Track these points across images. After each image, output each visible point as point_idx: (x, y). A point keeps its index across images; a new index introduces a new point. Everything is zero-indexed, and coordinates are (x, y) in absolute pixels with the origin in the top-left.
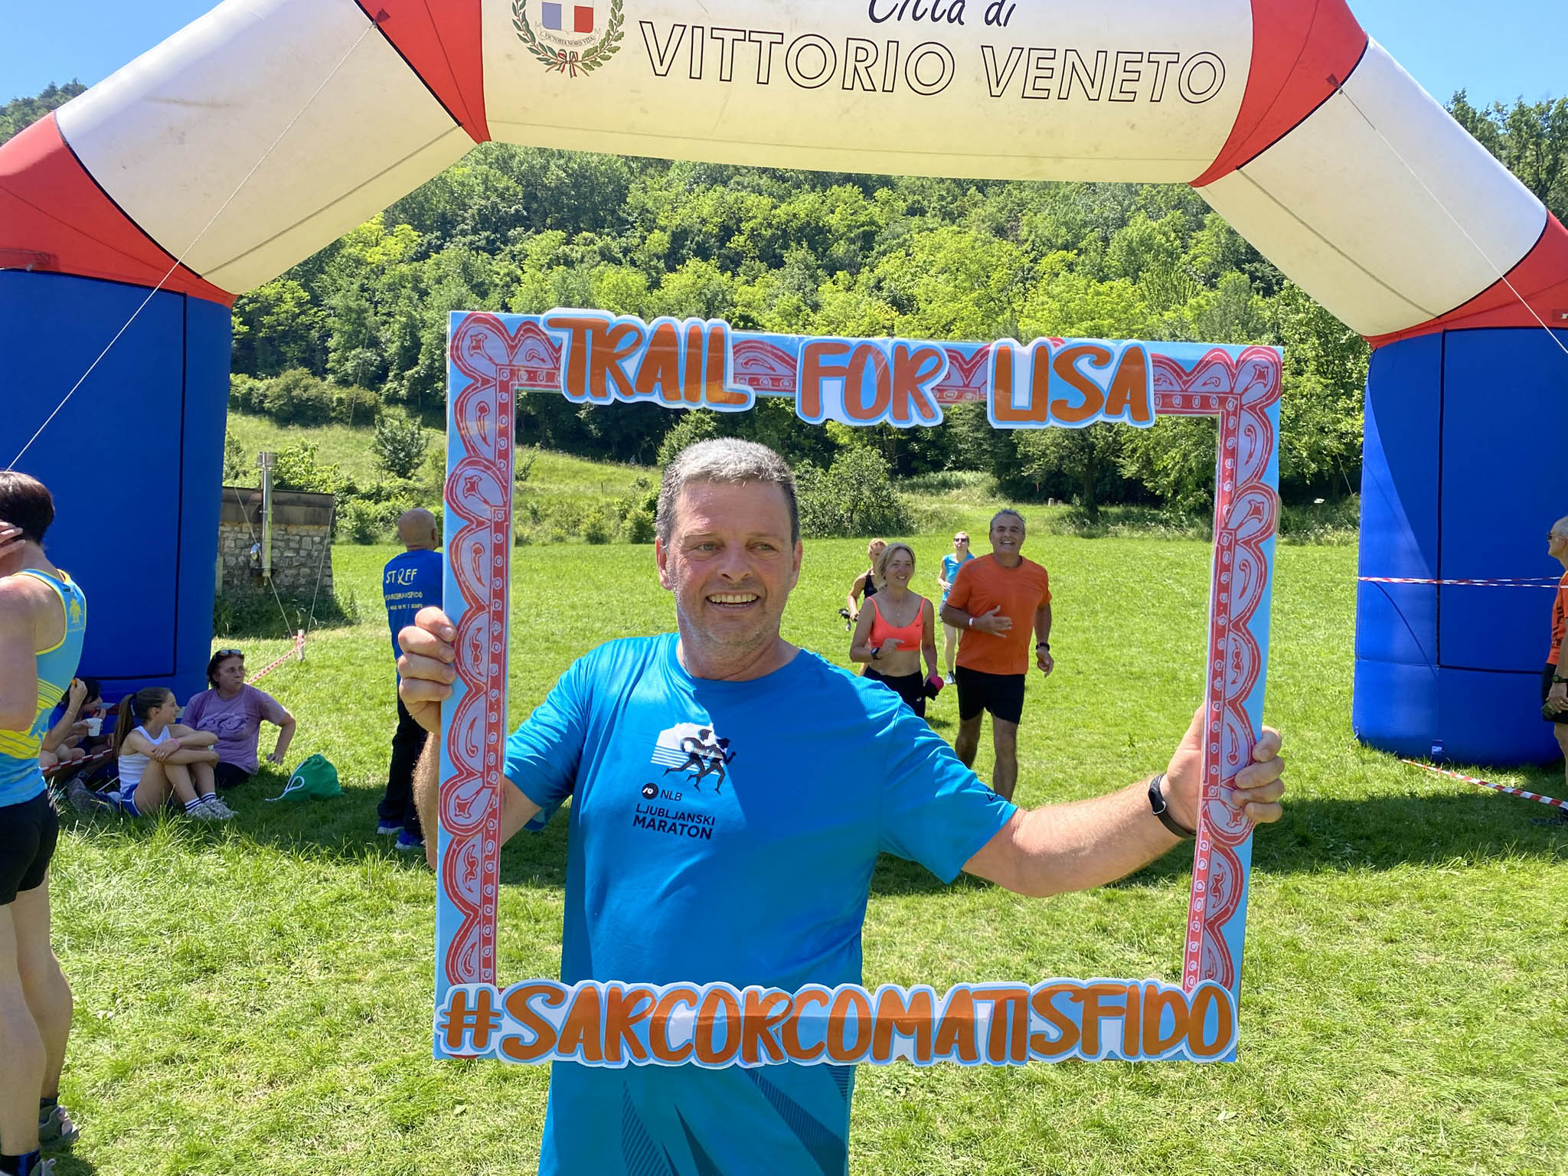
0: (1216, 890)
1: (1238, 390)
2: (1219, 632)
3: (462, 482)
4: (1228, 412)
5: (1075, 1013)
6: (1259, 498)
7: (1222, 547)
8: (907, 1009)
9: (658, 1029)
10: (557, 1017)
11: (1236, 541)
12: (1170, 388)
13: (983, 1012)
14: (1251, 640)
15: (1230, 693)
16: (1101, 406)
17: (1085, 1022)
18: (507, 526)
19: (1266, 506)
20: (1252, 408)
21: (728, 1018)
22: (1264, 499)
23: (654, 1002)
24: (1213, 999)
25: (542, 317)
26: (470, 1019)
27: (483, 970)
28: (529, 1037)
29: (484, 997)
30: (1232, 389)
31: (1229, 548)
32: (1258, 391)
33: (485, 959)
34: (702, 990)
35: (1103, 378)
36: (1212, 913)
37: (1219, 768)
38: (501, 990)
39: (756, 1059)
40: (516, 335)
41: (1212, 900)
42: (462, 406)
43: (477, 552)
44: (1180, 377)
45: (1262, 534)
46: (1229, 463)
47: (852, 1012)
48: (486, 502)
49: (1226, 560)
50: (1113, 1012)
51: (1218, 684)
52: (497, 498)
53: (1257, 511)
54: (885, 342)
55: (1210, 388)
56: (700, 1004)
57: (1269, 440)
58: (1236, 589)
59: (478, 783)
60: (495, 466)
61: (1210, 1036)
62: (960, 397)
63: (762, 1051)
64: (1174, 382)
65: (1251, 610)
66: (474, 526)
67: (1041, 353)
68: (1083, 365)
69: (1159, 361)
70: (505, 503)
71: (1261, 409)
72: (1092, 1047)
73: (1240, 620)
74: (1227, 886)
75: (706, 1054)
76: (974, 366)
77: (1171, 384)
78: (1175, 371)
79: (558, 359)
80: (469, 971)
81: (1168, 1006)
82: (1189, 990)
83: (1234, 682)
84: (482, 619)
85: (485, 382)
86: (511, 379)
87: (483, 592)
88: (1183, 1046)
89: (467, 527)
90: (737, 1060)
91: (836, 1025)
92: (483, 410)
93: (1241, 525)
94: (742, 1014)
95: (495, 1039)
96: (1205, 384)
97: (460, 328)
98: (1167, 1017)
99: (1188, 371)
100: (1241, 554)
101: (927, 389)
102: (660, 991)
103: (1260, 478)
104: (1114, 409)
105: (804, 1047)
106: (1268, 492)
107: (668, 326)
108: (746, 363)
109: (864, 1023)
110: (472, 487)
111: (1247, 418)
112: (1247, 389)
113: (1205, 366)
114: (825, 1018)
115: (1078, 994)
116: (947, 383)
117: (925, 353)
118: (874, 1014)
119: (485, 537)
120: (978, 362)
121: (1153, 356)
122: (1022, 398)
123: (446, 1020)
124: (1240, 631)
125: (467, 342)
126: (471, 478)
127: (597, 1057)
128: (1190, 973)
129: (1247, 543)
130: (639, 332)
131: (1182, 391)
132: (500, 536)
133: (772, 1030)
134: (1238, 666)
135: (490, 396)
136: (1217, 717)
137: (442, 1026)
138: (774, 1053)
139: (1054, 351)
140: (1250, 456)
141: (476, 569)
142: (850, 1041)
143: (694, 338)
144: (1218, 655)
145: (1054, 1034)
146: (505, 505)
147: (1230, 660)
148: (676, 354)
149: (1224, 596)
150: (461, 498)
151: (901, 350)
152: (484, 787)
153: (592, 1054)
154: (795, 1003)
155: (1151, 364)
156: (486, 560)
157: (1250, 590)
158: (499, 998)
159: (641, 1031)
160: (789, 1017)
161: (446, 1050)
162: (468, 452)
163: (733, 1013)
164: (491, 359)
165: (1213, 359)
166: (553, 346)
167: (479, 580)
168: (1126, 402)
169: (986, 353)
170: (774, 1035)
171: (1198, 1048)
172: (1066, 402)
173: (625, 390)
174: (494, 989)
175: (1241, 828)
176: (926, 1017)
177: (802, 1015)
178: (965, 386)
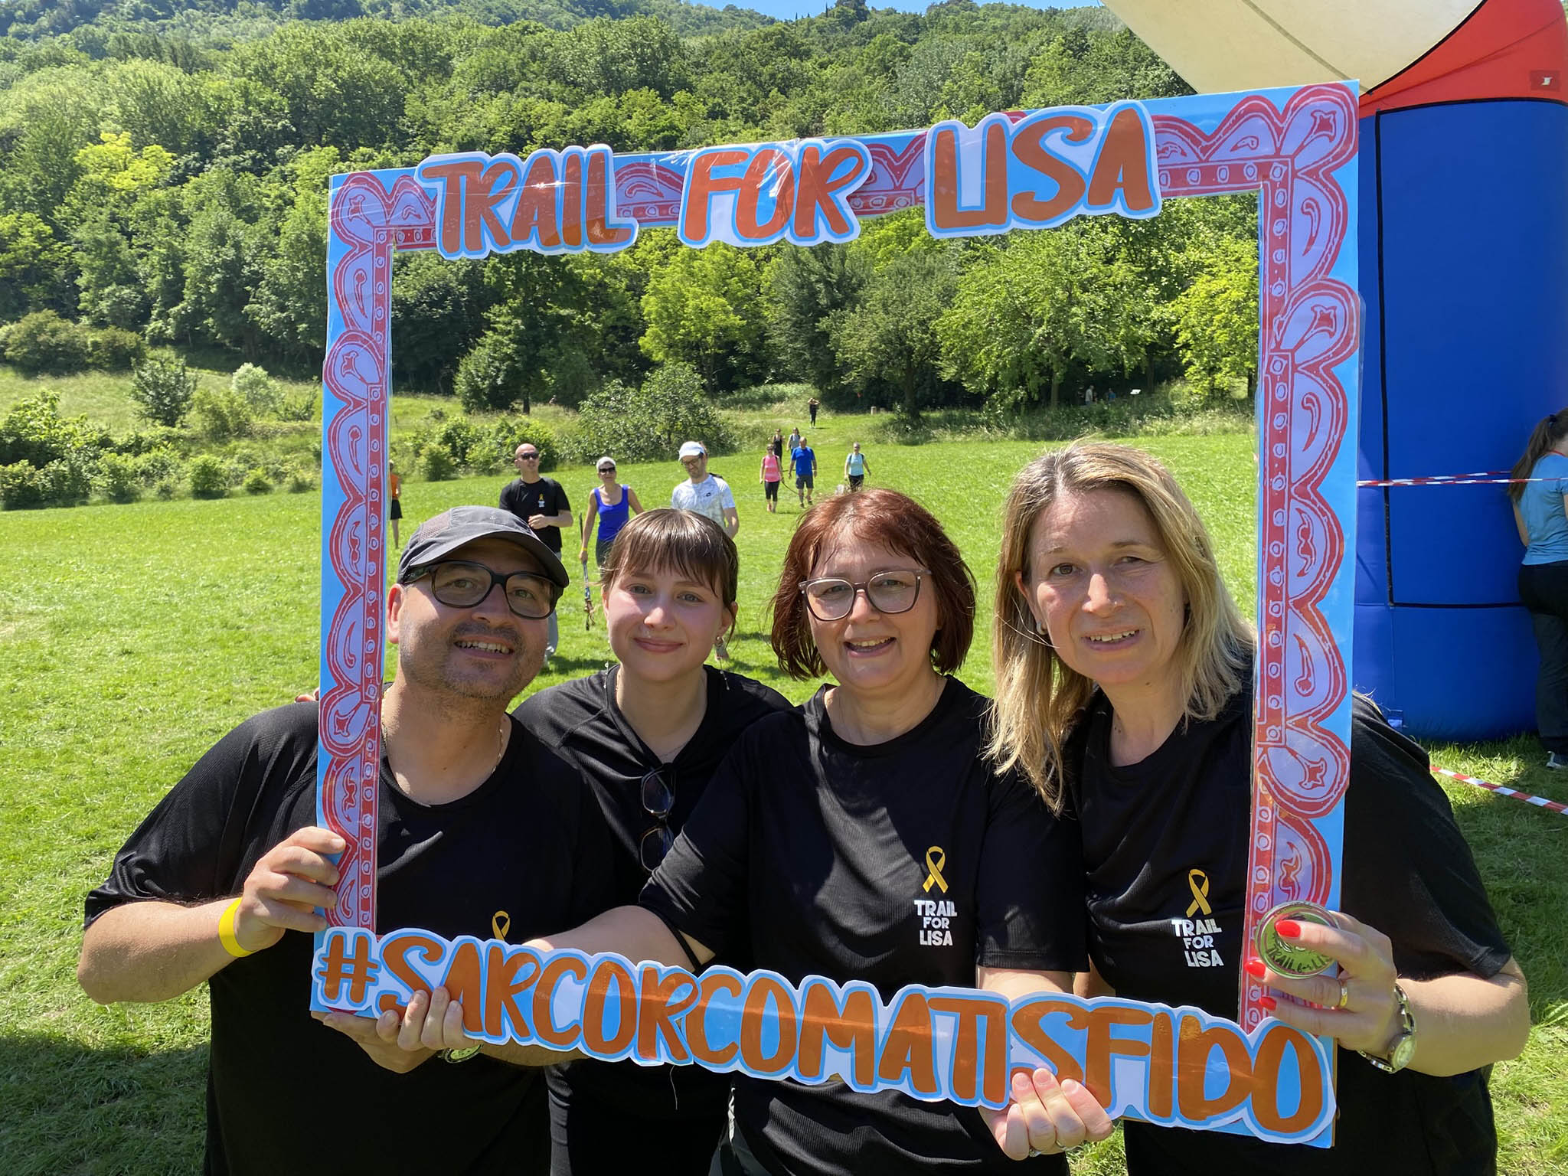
0: (1288, 882)
1: (1288, 149)
2: (1273, 502)
3: (339, 360)
4: (1273, 183)
5: (1076, 1044)
6: (1328, 301)
7: (1274, 377)
8: (840, 1012)
9: (543, 1005)
10: (435, 974)
11: (1295, 367)
12: (1180, 160)
13: (944, 1030)
14: (1324, 508)
15: (1297, 587)
16: (1081, 193)
17: (1090, 1058)
18: (384, 406)
19: (1340, 311)
20: (1312, 173)
21: (622, 1000)
22: (1337, 303)
23: (538, 969)
24: (1289, 1046)
25: (416, 168)
26: (348, 968)
27: (361, 913)
29: (362, 943)
30: (1278, 150)
31: (1284, 378)
32: (1321, 147)
33: (363, 900)
35: (1083, 157)
37: (1282, 701)
38: (378, 939)
39: (654, 1055)
40: (393, 193)
42: (341, 276)
43: (355, 435)
44: (1197, 143)
45: (1336, 354)
46: (1279, 253)
47: (771, 1010)
48: (362, 379)
49: (1279, 395)
50: (1134, 1049)
51: (1275, 578)
52: (373, 376)
53: (1325, 321)
54: (792, 146)
55: (1244, 152)
56: (589, 978)
57: (1342, 219)
58: (1298, 437)
59: (356, 698)
60: (371, 339)
61: (1288, 1102)
62: (890, 203)
63: (662, 1046)
64: (1187, 150)
65: (1326, 465)
66: (351, 408)
67: (994, 134)
68: (1054, 142)
69: (1165, 124)
70: (380, 382)
71: (1327, 174)
73: (1306, 482)
75: (594, 1041)
76: (906, 162)
77: (1184, 154)
78: (1188, 135)
79: (433, 213)
80: (347, 913)
81: (1216, 1049)
82: (1251, 1029)
83: (1302, 574)
84: (360, 513)
85: (363, 247)
86: (387, 242)
87: (361, 482)
88: (1242, 1114)
89: (346, 408)
90: (631, 1054)
91: (751, 1023)
92: (360, 278)
93: (1301, 343)
95: (372, 994)
96: (1235, 148)
97: (340, 191)
98: (1217, 1068)
100: (1304, 385)
101: (841, 197)
103: (1327, 272)
104: (1100, 195)
105: (714, 1044)
106: (1341, 291)
107: (545, 160)
108: (630, 191)
109: (787, 1025)
110: (349, 364)
111: (1303, 190)
112: (1301, 148)
113: (1234, 122)
114: (735, 1014)
115: (1079, 1017)
116: (870, 187)
117: (842, 153)
118: (799, 1017)
119: (361, 420)
120: (912, 155)
121: (1153, 118)
122: (971, 194)
123: (325, 967)
124: (1309, 498)
125: (345, 205)
126: (348, 354)
127: (478, 1029)
128: (1253, 1004)
129: (1312, 368)
130: (516, 175)
131: (1201, 161)
132: (376, 417)
133: (674, 1019)
134: (1306, 550)
135: (366, 263)
136: (1276, 625)
137: (321, 973)
138: (675, 1047)
139: (1012, 129)
140: (1311, 241)
141: (354, 453)
142: (769, 1048)
143: (573, 171)
144: (1274, 534)
149: (1279, 449)
150: (338, 377)
151: (808, 153)
152: (362, 702)
153: (471, 1025)
154: (700, 989)
155: (1152, 130)
156: (362, 444)
157: (1321, 439)
158: (377, 947)
159: (525, 1001)
160: (692, 1007)
161: (322, 1001)
162: (347, 326)
163: (626, 995)
164: (369, 222)
165: (1246, 111)
166: (427, 198)
167: (356, 467)
168: (1119, 185)
169: (923, 143)
170: (676, 1029)
171: (1268, 1120)
172: (1031, 195)
173: (501, 239)
174: (373, 935)
175: (1325, 790)
176: (866, 1026)
177: (712, 1004)
178: (896, 188)
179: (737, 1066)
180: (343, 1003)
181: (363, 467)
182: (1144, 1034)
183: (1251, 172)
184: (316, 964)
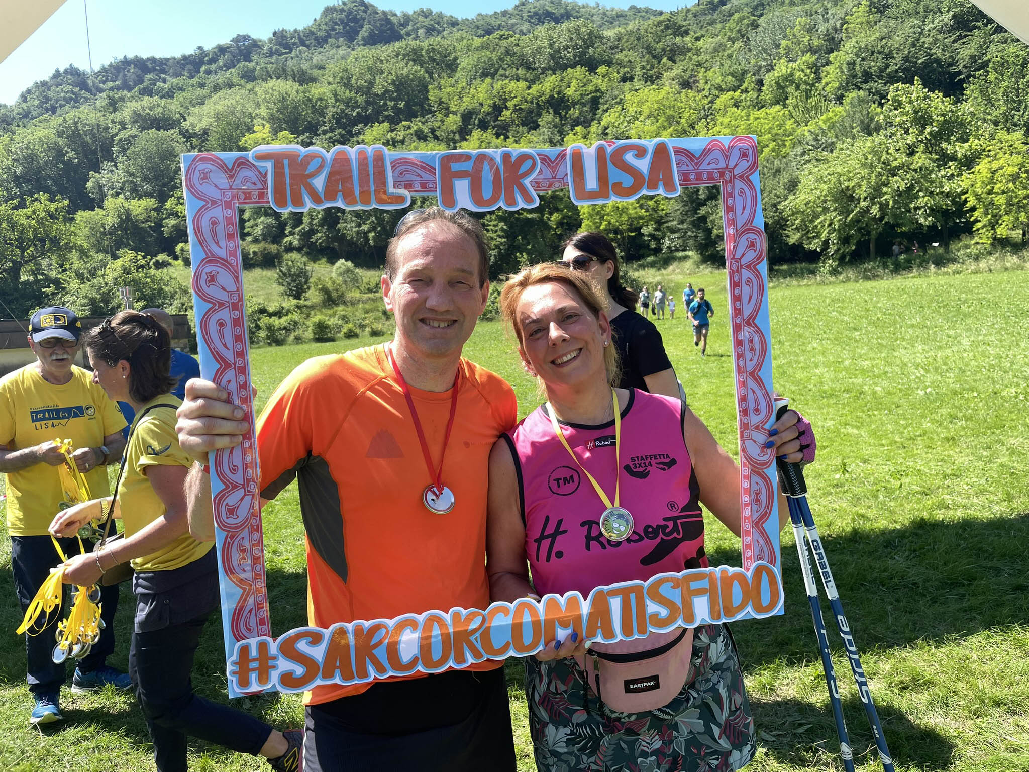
0: (757, 500)
1: (731, 165)
2: (737, 328)
3: (204, 276)
4: (726, 181)
5: (676, 596)
6: (753, 236)
7: (733, 271)
8: (563, 609)
9: (393, 651)
10: (318, 653)
11: (741, 268)
12: (686, 168)
13: (615, 604)
14: (759, 331)
15: (750, 366)
16: (644, 184)
17: (684, 600)
18: (242, 305)
19: (758, 240)
20: (741, 177)
21: (442, 635)
22: (756, 236)
23: (387, 632)
24: (764, 574)
25: (250, 153)
26: (254, 665)
27: (260, 627)
28: (299, 671)
29: (263, 647)
30: (727, 166)
31: (737, 271)
32: (744, 165)
33: (260, 619)
34: (421, 618)
35: (643, 165)
36: (756, 516)
37: (749, 418)
38: (275, 641)
39: (464, 661)
40: (233, 168)
41: (755, 507)
42: (198, 219)
43: (221, 324)
44: (693, 161)
45: (757, 260)
46: (731, 214)
47: (527, 618)
48: (223, 288)
49: (736, 280)
50: (700, 592)
51: (741, 363)
52: (231, 286)
53: (752, 245)
54: (496, 152)
55: (713, 166)
56: (420, 628)
57: (754, 199)
58: (745, 299)
59: (241, 492)
60: (228, 263)
61: (765, 600)
62: (550, 186)
63: (468, 655)
64: (689, 164)
65: (756, 311)
66: (216, 307)
67: (601, 151)
68: (629, 157)
69: (678, 151)
70: (238, 288)
71: (747, 178)
72: (690, 618)
73: (750, 318)
74: (763, 497)
75: (428, 663)
76: (557, 164)
77: (687, 166)
78: (689, 156)
79: (265, 182)
80: (250, 630)
81: (736, 583)
82: (748, 570)
83: (751, 360)
84: (230, 374)
85: (214, 202)
86: (232, 199)
87: (229, 356)
88: (749, 609)
89: (212, 308)
90: (451, 664)
91: (517, 628)
92: (214, 223)
93: (743, 255)
94: (451, 630)
95: (275, 676)
96: (709, 164)
97: (191, 165)
98: (737, 590)
99: (697, 156)
100: (746, 274)
101: (527, 182)
102: (391, 623)
103: (751, 223)
104: (653, 186)
105: (497, 645)
106: (757, 232)
107: (343, 153)
108: (401, 174)
109: (536, 624)
110: (212, 279)
111: (739, 184)
112: (736, 165)
113: (708, 152)
114: (508, 625)
115: (677, 584)
116: (541, 177)
117: (524, 157)
118: (542, 617)
119: (225, 315)
120: (560, 161)
121: (674, 148)
122: (592, 183)
123: (236, 668)
124: (751, 325)
125: (197, 174)
126: (211, 272)
127: (352, 677)
128: (747, 558)
129: (748, 267)
130: (323, 160)
131: (695, 170)
132: (237, 312)
133: (472, 638)
134: (752, 349)
135: (218, 213)
136: (743, 384)
137: (234, 673)
138: (476, 654)
139: (609, 150)
140: (744, 208)
141: (222, 336)
142: (527, 639)
143: (363, 160)
144: (739, 343)
145: (664, 612)
146: (238, 290)
147: (747, 346)
148: (351, 171)
149: (738, 303)
150: (204, 287)
151: (506, 156)
152: (245, 495)
153: (347, 676)
154: (487, 618)
155: (673, 154)
156: (228, 331)
157: (754, 297)
158: (274, 647)
159: (381, 653)
160: (484, 627)
161: (238, 690)
162: (206, 254)
163: (444, 631)
164: (216, 186)
165: (713, 146)
166: (260, 173)
167: (225, 345)
168: (660, 180)
169: (565, 155)
170: (474, 642)
171: (759, 608)
172: (621, 183)
173: (316, 199)
174: (270, 640)
175: (767, 456)
176: (577, 613)
177: (493, 624)
178: (553, 178)
179: (512, 653)
180: (255, 687)
181: (230, 345)
182: (705, 583)
183: (716, 175)
184: (229, 668)
